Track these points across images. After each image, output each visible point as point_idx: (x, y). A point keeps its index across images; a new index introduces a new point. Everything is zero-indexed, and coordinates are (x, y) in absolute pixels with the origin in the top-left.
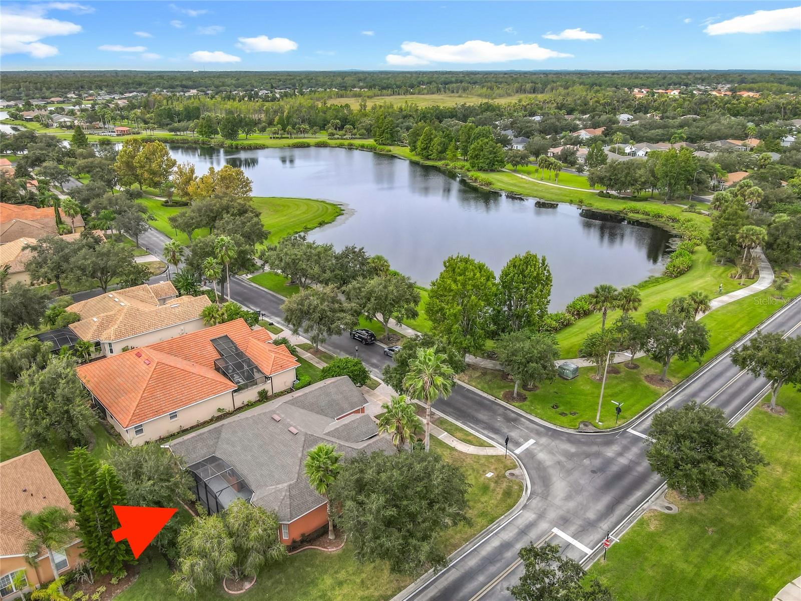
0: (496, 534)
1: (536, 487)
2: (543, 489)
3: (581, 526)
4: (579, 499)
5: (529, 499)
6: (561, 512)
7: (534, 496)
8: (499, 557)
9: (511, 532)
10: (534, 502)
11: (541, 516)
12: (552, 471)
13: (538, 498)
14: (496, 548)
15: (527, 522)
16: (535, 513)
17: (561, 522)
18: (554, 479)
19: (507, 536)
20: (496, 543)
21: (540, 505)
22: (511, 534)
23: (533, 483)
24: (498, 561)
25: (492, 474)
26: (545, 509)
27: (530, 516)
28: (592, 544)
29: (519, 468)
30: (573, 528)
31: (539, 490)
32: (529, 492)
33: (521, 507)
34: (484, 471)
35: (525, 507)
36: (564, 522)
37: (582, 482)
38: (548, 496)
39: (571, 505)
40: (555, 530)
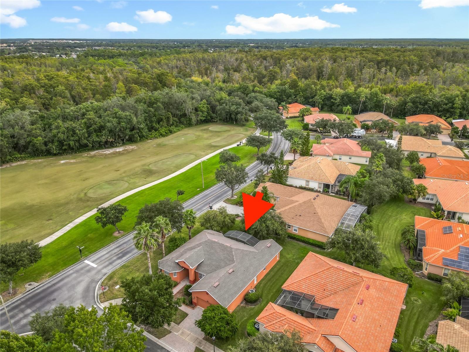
0: (123, 261)
2: (91, 285)
3: (82, 270)
4: (74, 282)
5: (101, 279)
6: (89, 274)
10: (100, 277)
11: (99, 271)
12: (80, 296)
13: (97, 279)
14: (125, 256)
15: (107, 268)
16: (102, 272)
17: (91, 270)
18: (81, 292)
19: (118, 262)
21: (97, 276)
22: (116, 262)
23: (95, 287)
25: (115, 288)
26: (96, 274)
27: (105, 271)
28: (82, 264)
29: (99, 294)
30: (87, 268)
31: (93, 285)
32: (99, 283)
33: (107, 274)
34: (120, 288)
35: (105, 274)
36: (93, 268)
37: (66, 292)
38: (90, 282)
39: (81, 279)
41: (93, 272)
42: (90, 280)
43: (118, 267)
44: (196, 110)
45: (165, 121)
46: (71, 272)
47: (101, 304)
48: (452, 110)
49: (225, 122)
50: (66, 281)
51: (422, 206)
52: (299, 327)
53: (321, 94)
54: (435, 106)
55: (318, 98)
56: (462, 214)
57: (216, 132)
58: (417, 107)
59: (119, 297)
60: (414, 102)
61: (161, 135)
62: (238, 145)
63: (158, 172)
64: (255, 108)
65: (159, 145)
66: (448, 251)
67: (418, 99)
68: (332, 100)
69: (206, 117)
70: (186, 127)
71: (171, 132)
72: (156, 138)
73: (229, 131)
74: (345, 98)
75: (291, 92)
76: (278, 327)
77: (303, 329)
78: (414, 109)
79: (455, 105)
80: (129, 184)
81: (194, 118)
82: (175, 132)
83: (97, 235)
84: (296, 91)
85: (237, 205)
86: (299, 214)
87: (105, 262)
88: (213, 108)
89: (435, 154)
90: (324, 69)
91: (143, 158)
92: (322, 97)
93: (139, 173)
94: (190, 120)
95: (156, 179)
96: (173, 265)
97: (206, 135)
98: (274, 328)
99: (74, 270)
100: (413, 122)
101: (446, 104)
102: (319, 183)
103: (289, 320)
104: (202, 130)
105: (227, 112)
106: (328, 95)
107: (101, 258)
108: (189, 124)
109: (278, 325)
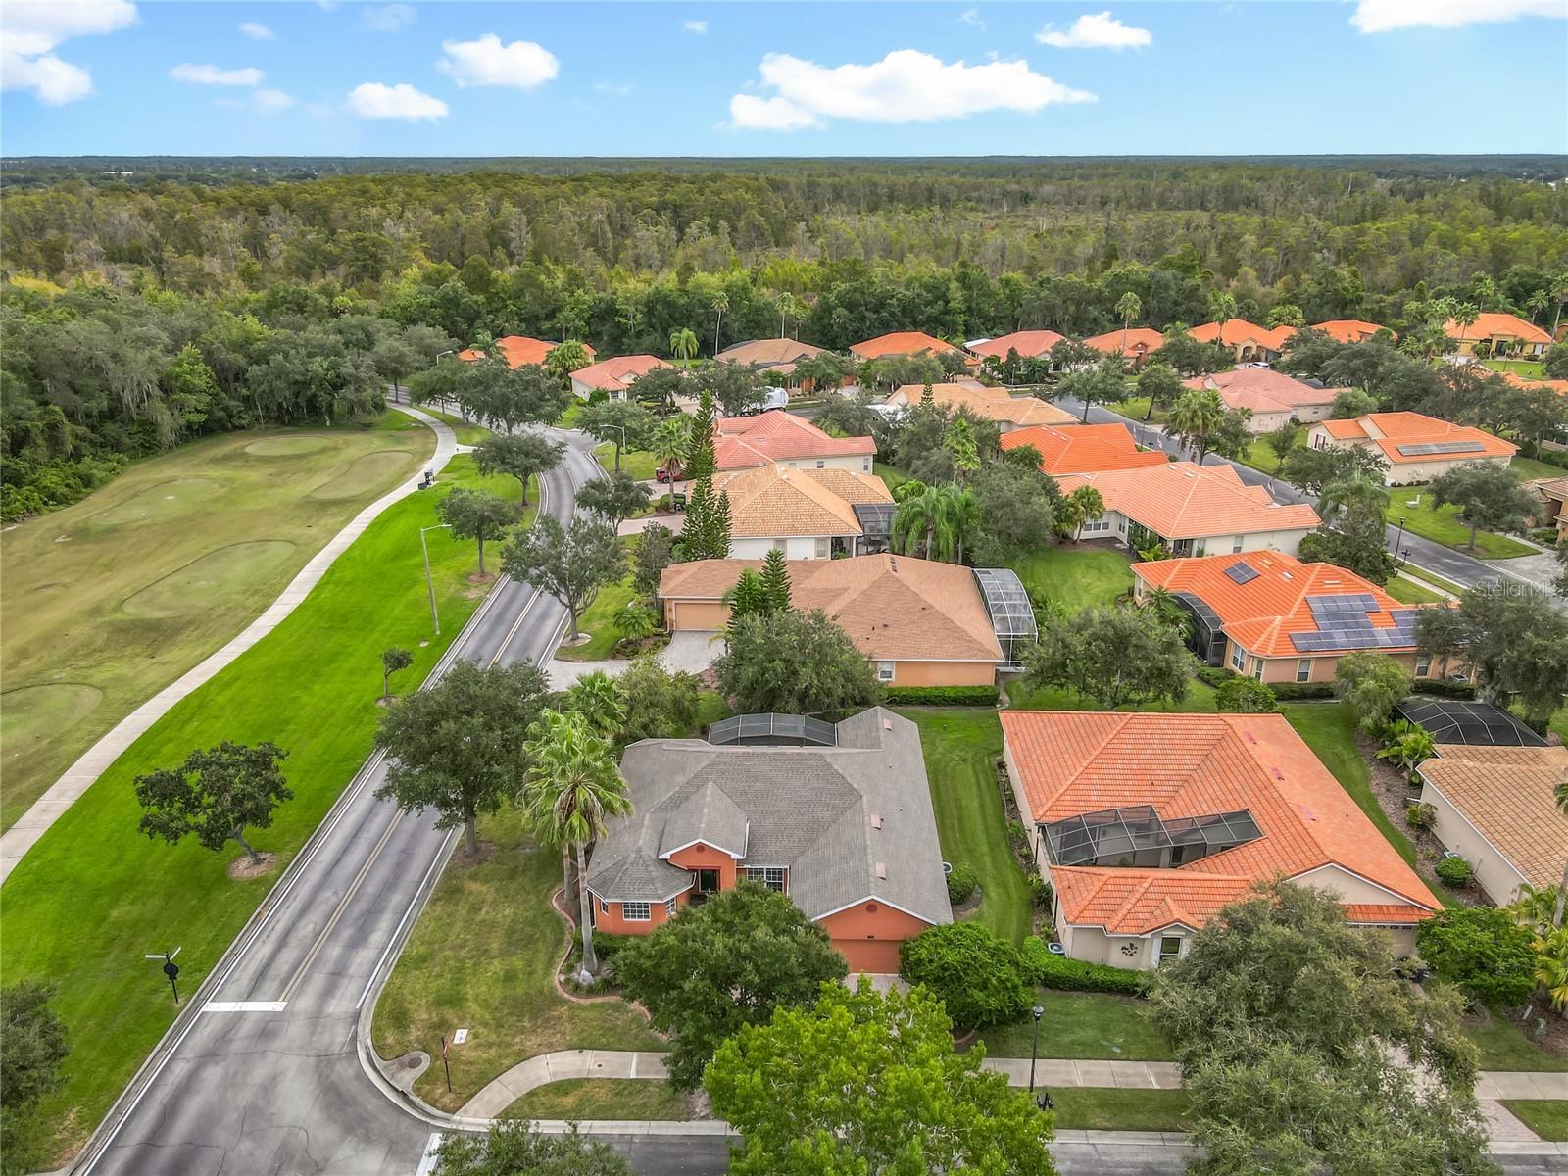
0: (383, 950)
1: (351, 1072)
2: (334, 1077)
3: (231, 1041)
4: (244, 1097)
5: (354, 1038)
6: (279, 1044)
7: (346, 1048)
8: (360, 923)
9: (361, 964)
10: (341, 1035)
11: (316, 1018)
12: (327, 1133)
13: (336, 1049)
14: (372, 931)
15: (338, 994)
16: (330, 1016)
17: (271, 1026)
18: (316, 1116)
19: (364, 956)
20: (377, 937)
21: (327, 1038)
22: (358, 960)
23: (361, 1076)
24: (359, 918)
25: (456, 1041)
26: (313, 1034)
27: (339, 1006)
28: (204, 1022)
29: (408, 1090)
30: (246, 1028)
31: (343, 1071)
32: (362, 1055)
33: (363, 1014)
34: (476, 1036)
35: (356, 1018)
36: (267, 1029)
37: (246, 1145)
38: (317, 1067)
39: (259, 1073)
40: (279, 1006)
41: (295, 1031)
42: (312, 1061)
43: (382, 975)
44: (166, 387)
45: (40, 441)
46: (181, 1069)
47: (456, 1117)
48: (947, 317)
49: (283, 424)
50: (193, 1107)
51: (1095, 549)
52: (1202, 890)
53: (578, 302)
54: (904, 310)
55: (572, 315)
56: (1204, 540)
57: (286, 458)
58: (863, 319)
59: (506, 1062)
60: (851, 306)
61: (52, 496)
62: (422, 486)
63: (189, 624)
64: (394, 359)
65: (81, 535)
66: (1290, 616)
67: (857, 295)
68: (617, 319)
69: (209, 412)
70: (134, 458)
71: (88, 482)
72: (32, 511)
73: (335, 448)
74: (659, 307)
75: (476, 302)
76: (1147, 916)
77: (1215, 891)
78: (856, 325)
79: (952, 304)
80: (102, 688)
81: (166, 421)
82: (104, 482)
83: (156, 901)
84: (490, 300)
85: (614, 657)
86: (879, 624)
87: (307, 979)
88: (227, 377)
89: (1009, 422)
90: (512, 235)
91: (50, 591)
92: (582, 310)
93: (99, 642)
94: (149, 427)
95: (207, 648)
96: (656, 872)
97: (254, 476)
98: (1140, 923)
99: (189, 1053)
100: (882, 357)
101: (928, 303)
102: (818, 540)
103: (1162, 883)
104: (216, 461)
105: (296, 382)
106: (602, 305)
107: (272, 973)
108: (148, 446)
109: (1142, 910)
